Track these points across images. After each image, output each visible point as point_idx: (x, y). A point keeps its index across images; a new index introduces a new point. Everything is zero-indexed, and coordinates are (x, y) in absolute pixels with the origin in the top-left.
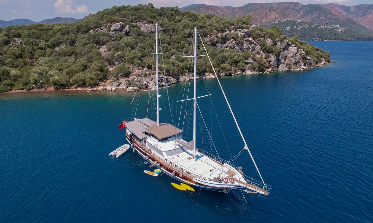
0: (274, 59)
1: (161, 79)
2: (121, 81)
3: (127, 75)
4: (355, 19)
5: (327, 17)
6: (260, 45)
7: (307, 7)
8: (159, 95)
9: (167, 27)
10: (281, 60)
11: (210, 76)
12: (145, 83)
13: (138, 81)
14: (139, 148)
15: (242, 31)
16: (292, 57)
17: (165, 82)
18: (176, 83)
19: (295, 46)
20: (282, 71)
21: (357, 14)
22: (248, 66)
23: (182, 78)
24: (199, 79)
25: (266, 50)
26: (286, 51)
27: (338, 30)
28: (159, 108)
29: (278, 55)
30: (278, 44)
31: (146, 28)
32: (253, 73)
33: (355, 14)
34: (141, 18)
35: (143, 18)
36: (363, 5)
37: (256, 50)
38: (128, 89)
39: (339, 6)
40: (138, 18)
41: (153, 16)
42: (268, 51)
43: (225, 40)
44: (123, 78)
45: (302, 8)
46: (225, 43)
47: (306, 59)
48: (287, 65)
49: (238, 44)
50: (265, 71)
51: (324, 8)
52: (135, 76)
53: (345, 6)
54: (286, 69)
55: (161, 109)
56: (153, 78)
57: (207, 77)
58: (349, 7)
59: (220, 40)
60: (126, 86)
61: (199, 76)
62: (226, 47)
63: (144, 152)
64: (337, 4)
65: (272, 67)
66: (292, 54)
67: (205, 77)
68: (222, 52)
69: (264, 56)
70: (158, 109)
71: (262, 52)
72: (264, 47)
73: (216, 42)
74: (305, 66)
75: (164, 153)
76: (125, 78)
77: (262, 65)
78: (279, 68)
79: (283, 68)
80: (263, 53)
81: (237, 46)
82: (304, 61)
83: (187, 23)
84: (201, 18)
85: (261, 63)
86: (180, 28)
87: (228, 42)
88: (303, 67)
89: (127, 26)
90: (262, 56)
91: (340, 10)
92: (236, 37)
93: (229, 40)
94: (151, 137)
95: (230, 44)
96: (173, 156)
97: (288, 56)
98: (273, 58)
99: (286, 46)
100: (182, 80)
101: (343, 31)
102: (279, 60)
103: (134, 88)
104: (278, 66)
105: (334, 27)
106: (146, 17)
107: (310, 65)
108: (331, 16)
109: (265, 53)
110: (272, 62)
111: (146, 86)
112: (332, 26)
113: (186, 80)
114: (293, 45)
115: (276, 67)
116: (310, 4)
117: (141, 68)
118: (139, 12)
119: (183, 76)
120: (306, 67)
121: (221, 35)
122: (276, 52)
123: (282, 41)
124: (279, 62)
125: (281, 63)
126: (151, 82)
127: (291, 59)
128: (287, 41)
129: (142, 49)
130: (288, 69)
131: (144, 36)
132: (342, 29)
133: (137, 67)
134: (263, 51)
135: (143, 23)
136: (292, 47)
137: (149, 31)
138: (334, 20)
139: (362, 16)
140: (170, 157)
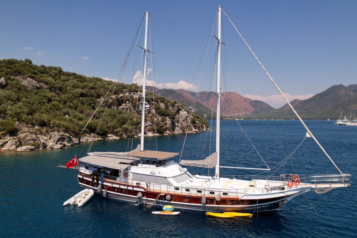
0: (170, 122)
1: (62, 138)
2: (5, 141)
3: (13, 133)
4: (202, 103)
5: (180, 100)
6: (155, 109)
7: (163, 91)
9: (54, 85)
10: (175, 124)
11: (112, 137)
12: (42, 141)
13: (32, 140)
14: (117, 186)
15: (136, 94)
16: (184, 121)
17: (67, 141)
18: (79, 144)
19: (185, 111)
20: (178, 133)
21: (202, 99)
22: (147, 129)
23: (84, 139)
24: (102, 140)
25: (162, 113)
26: (177, 115)
27: (191, 111)
29: (173, 118)
30: (171, 108)
31: (29, 82)
32: (154, 135)
33: (201, 99)
34: (19, 72)
35: (22, 72)
36: (205, 92)
37: (152, 113)
38: (19, 149)
39: (188, 92)
40: (15, 72)
41: (34, 72)
42: (163, 114)
43: (120, 102)
44: (8, 136)
45: (158, 91)
46: (120, 105)
47: (195, 123)
48: (181, 128)
49: (134, 107)
50: (164, 133)
51: (177, 92)
52: (28, 133)
53: (192, 92)
54: (181, 132)
56: (53, 136)
57: (110, 138)
58: (196, 93)
59: (116, 102)
60: (14, 146)
61: (102, 137)
62: (123, 109)
64: (186, 90)
65: (169, 130)
66: (184, 118)
67: (107, 138)
68: (120, 113)
69: (160, 118)
71: (157, 115)
72: (159, 110)
73: (112, 104)
74: (195, 129)
75: (171, 180)
76: (11, 136)
77: (161, 127)
78: (175, 131)
79: (178, 131)
80: (159, 116)
81: (133, 108)
82: (194, 125)
83: (75, 83)
84: (90, 80)
85: (160, 125)
86: (68, 88)
87: (124, 104)
88: (194, 130)
89: (3, 78)
90: (158, 119)
91: (190, 95)
92: (131, 100)
93: (124, 103)
95: (126, 106)
96: (185, 182)
97: (180, 120)
98: (168, 121)
99: (177, 111)
100: (84, 141)
101: (196, 112)
102: (173, 124)
103: (30, 147)
104: (173, 129)
105: (188, 108)
106: (26, 72)
107: (199, 128)
108: (184, 100)
109: (161, 116)
110: (169, 125)
111: (44, 145)
112: (186, 107)
113: (88, 141)
114: (183, 110)
115: (172, 130)
116: (164, 89)
117: (31, 126)
118: (16, 66)
119: (84, 136)
120: (197, 130)
121: (116, 97)
122: (171, 115)
123: (173, 105)
124: (174, 125)
125: (176, 126)
126: (50, 141)
127: (183, 122)
128: (178, 106)
129: (28, 104)
130: (183, 132)
131: (27, 92)
132: (195, 110)
133: (25, 125)
134: (159, 114)
135: (23, 78)
136: (182, 111)
137: (33, 86)
138: (186, 102)
139: (206, 101)
140: (182, 183)
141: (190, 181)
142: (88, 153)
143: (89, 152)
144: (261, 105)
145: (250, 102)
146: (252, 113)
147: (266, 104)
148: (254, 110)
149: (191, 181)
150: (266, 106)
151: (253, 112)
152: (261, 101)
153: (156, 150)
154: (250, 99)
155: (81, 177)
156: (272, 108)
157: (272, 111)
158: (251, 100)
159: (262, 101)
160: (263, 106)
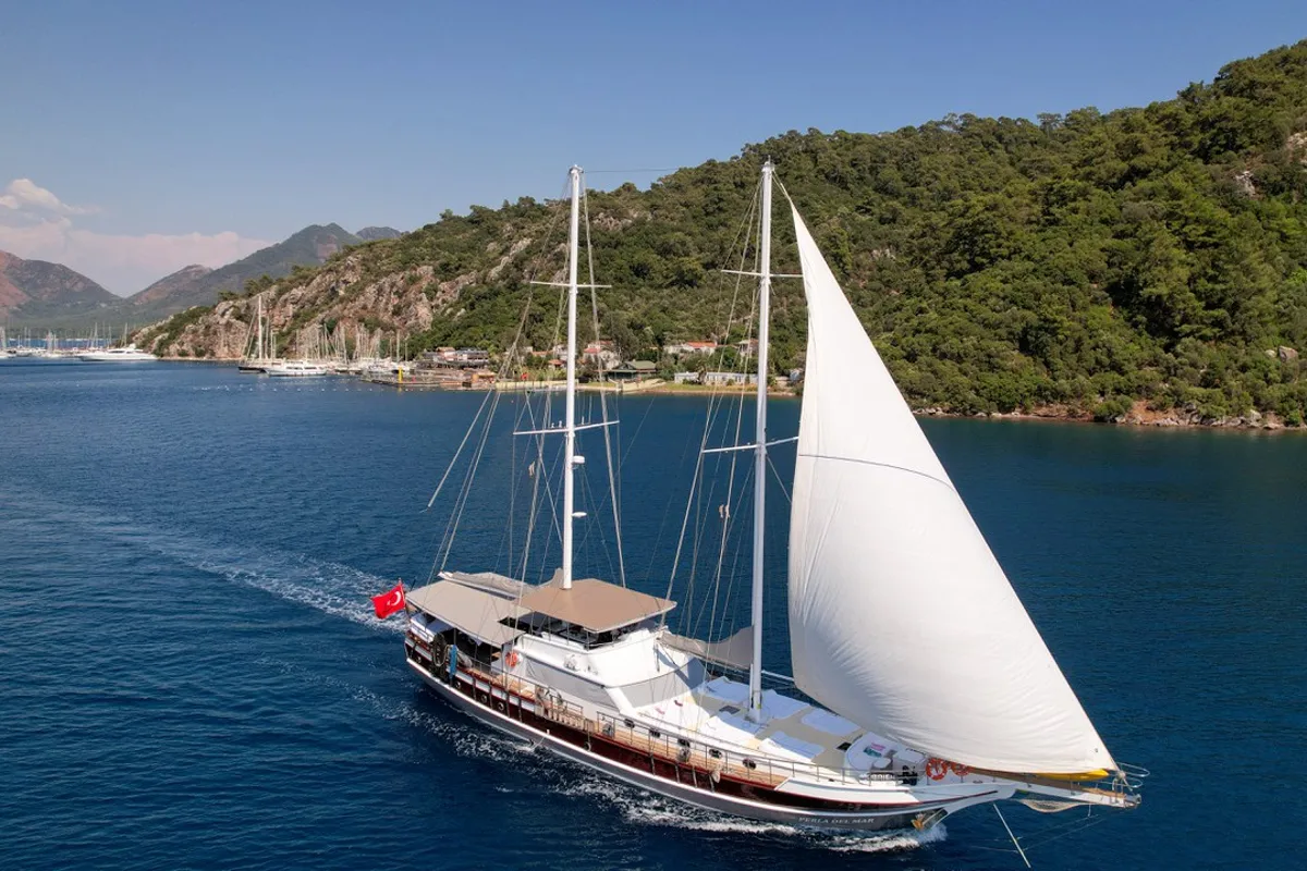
8: (576, 453)
14: (485, 688)
28: (574, 512)
55: (584, 514)
63: (512, 706)
70: (569, 514)
75: (617, 695)
94: (543, 633)
96: (657, 704)
140: (642, 709)
141: (676, 702)
142: (441, 574)
143: (445, 570)
144: (57, 280)
145: (11, 266)
146: (14, 312)
147: (82, 278)
148: (24, 299)
149: (679, 702)
150: (80, 285)
151: (19, 306)
152: (60, 266)
153: (619, 583)
154: (9, 254)
155: (411, 644)
156: (108, 293)
157: (103, 305)
158: (15, 258)
159: (64, 267)
160: (68, 285)
